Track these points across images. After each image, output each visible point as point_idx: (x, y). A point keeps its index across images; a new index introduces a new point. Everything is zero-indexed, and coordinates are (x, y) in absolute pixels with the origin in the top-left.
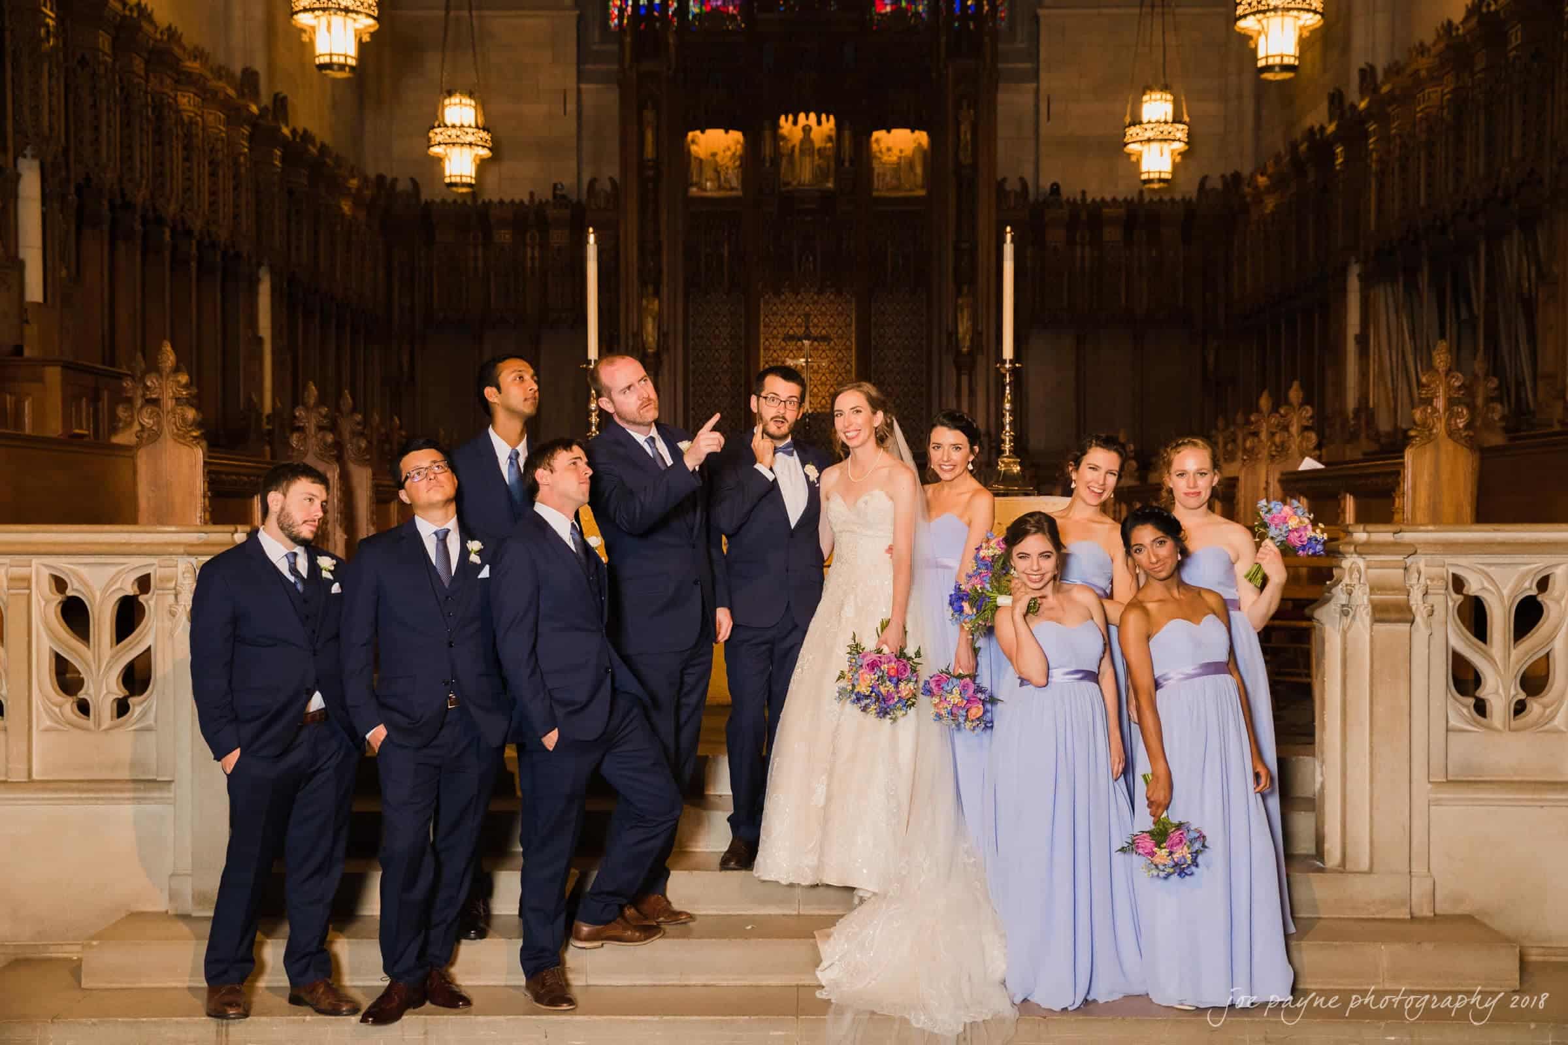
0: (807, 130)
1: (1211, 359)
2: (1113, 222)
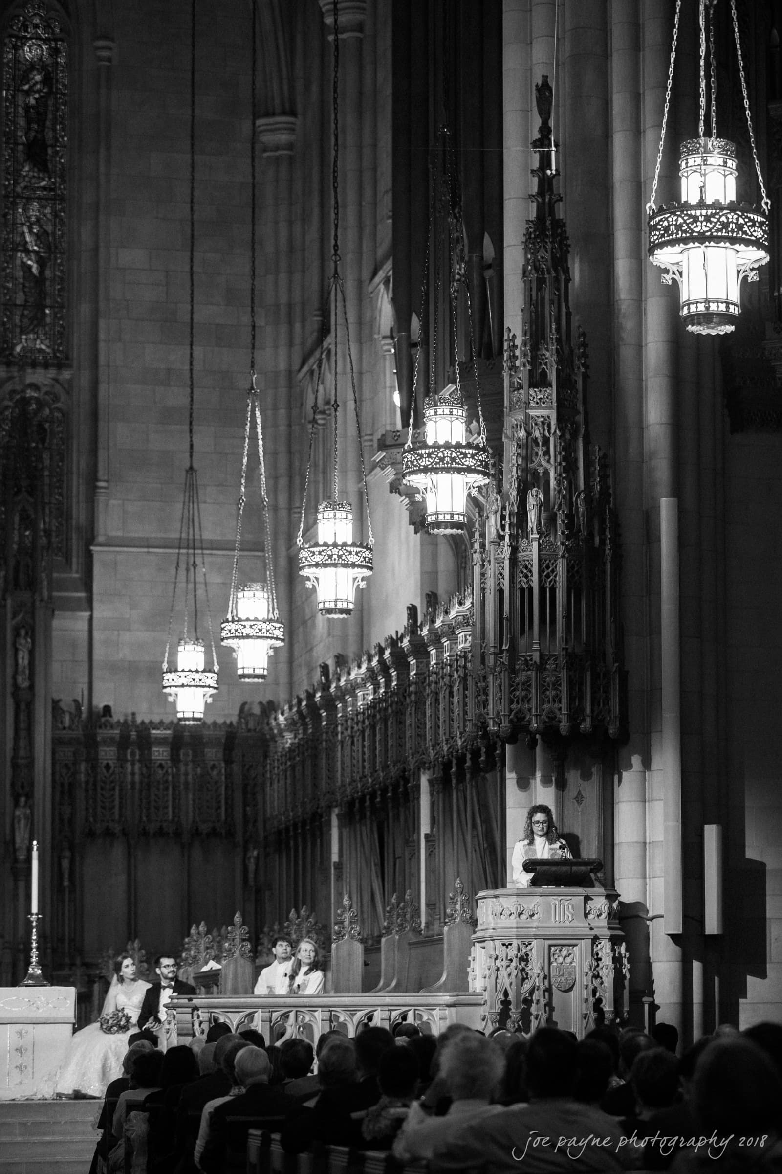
2: (162, 741)
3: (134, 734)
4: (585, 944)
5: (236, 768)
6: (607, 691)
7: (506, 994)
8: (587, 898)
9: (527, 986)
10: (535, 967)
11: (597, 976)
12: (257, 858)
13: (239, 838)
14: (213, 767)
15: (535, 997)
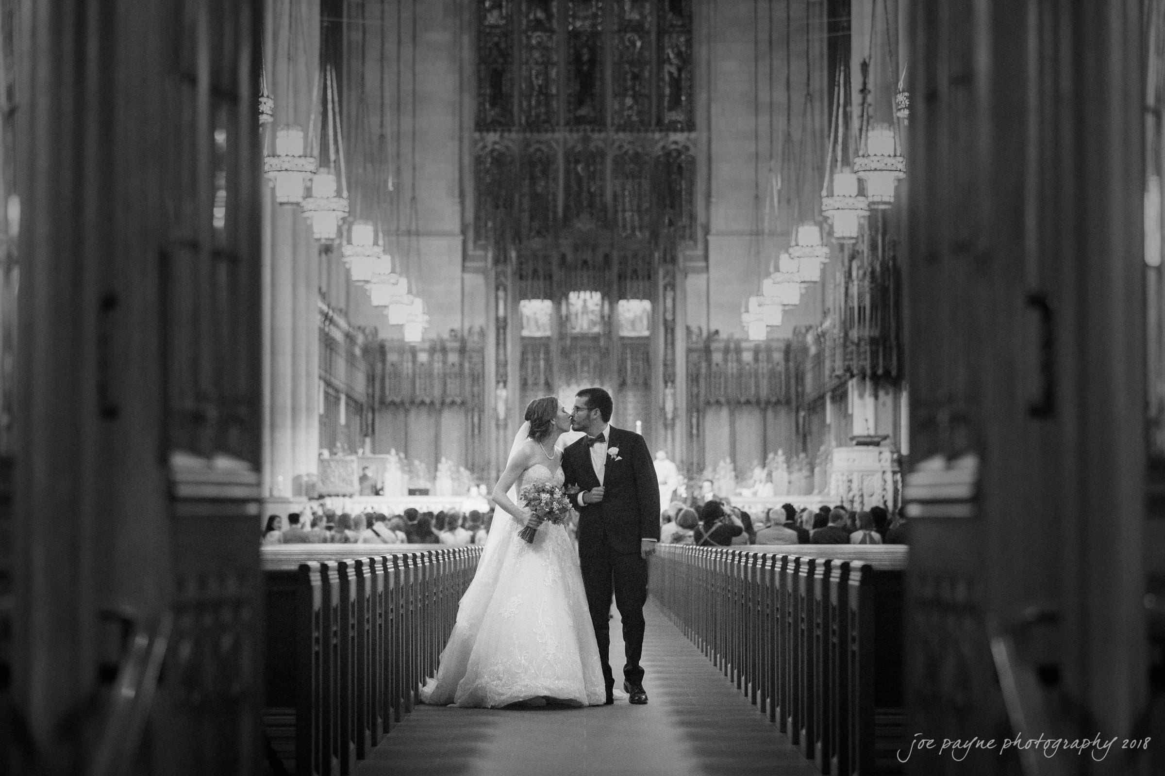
0: (585, 301)
1: (801, 420)
2: (748, 350)
3: (732, 346)
4: (880, 474)
5: (791, 364)
6: (891, 354)
7: (842, 497)
8: (880, 453)
9: (851, 494)
10: (855, 486)
11: (885, 489)
12: (804, 418)
13: (794, 405)
14: (778, 364)
15: (855, 499)
